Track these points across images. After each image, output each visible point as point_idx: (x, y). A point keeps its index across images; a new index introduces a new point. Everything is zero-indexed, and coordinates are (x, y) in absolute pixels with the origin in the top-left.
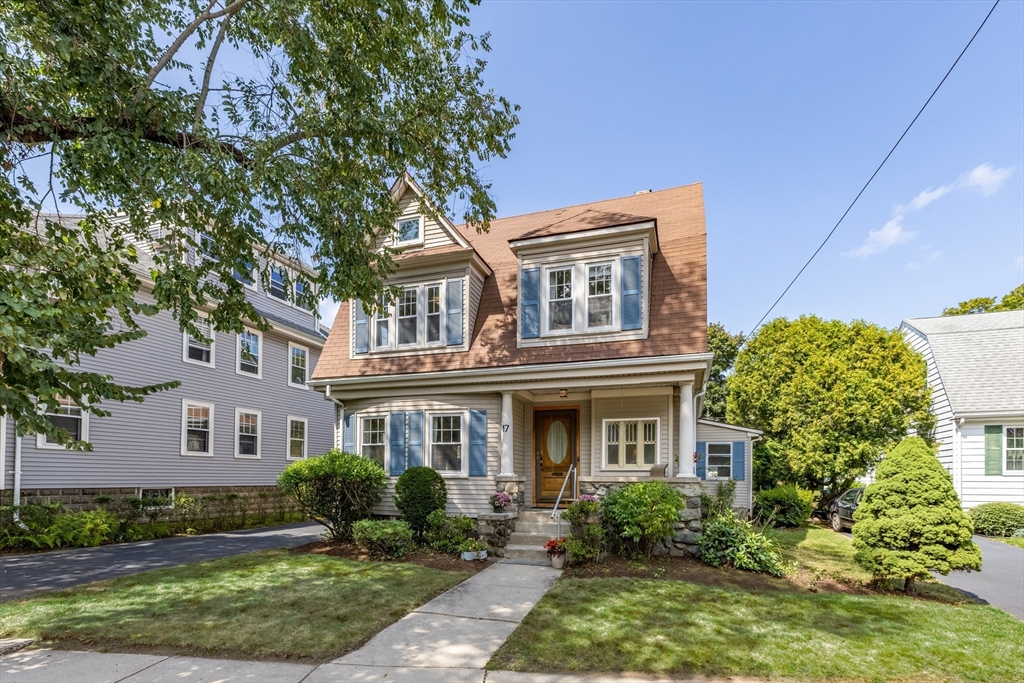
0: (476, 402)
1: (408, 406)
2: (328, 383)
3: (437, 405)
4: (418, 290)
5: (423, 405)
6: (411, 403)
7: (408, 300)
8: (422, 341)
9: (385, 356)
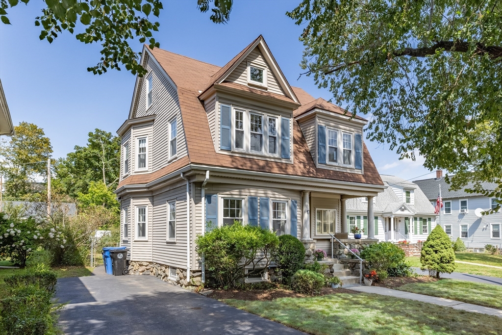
0: (292, 195)
1: (261, 193)
2: (208, 169)
3: (277, 195)
4: (263, 116)
5: (270, 193)
6: (262, 192)
7: (256, 122)
8: (265, 151)
9: (244, 156)
